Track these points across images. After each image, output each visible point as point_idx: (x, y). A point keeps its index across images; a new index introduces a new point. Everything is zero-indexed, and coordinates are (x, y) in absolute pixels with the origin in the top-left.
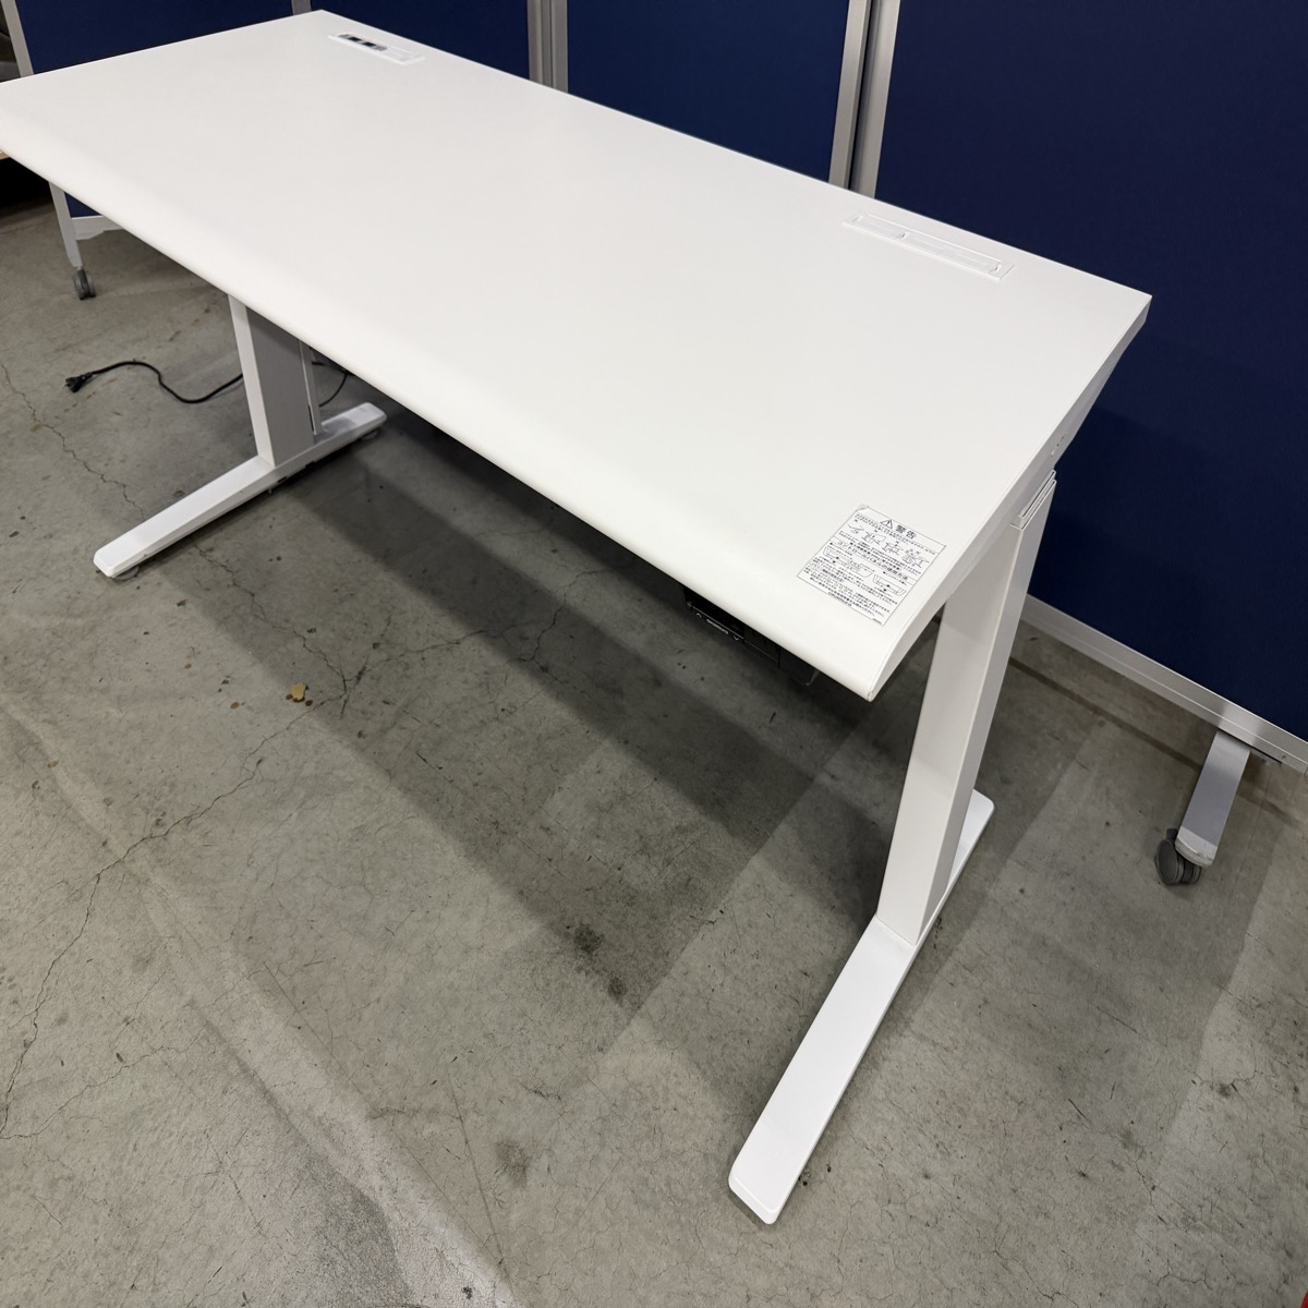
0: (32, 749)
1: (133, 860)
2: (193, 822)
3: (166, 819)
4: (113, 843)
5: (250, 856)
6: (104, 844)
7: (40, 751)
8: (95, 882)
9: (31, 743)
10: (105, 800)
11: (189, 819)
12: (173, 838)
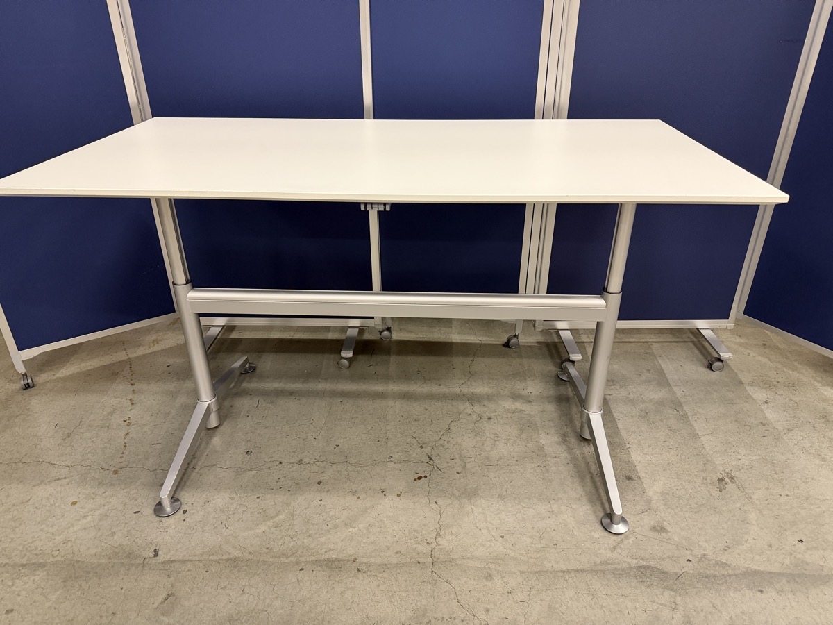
0: (336, 563)
1: (438, 558)
2: (441, 534)
3: (430, 541)
4: (420, 560)
5: (477, 527)
6: (419, 563)
7: (342, 561)
8: (434, 574)
9: (332, 562)
10: (397, 553)
11: (438, 534)
12: (441, 543)
